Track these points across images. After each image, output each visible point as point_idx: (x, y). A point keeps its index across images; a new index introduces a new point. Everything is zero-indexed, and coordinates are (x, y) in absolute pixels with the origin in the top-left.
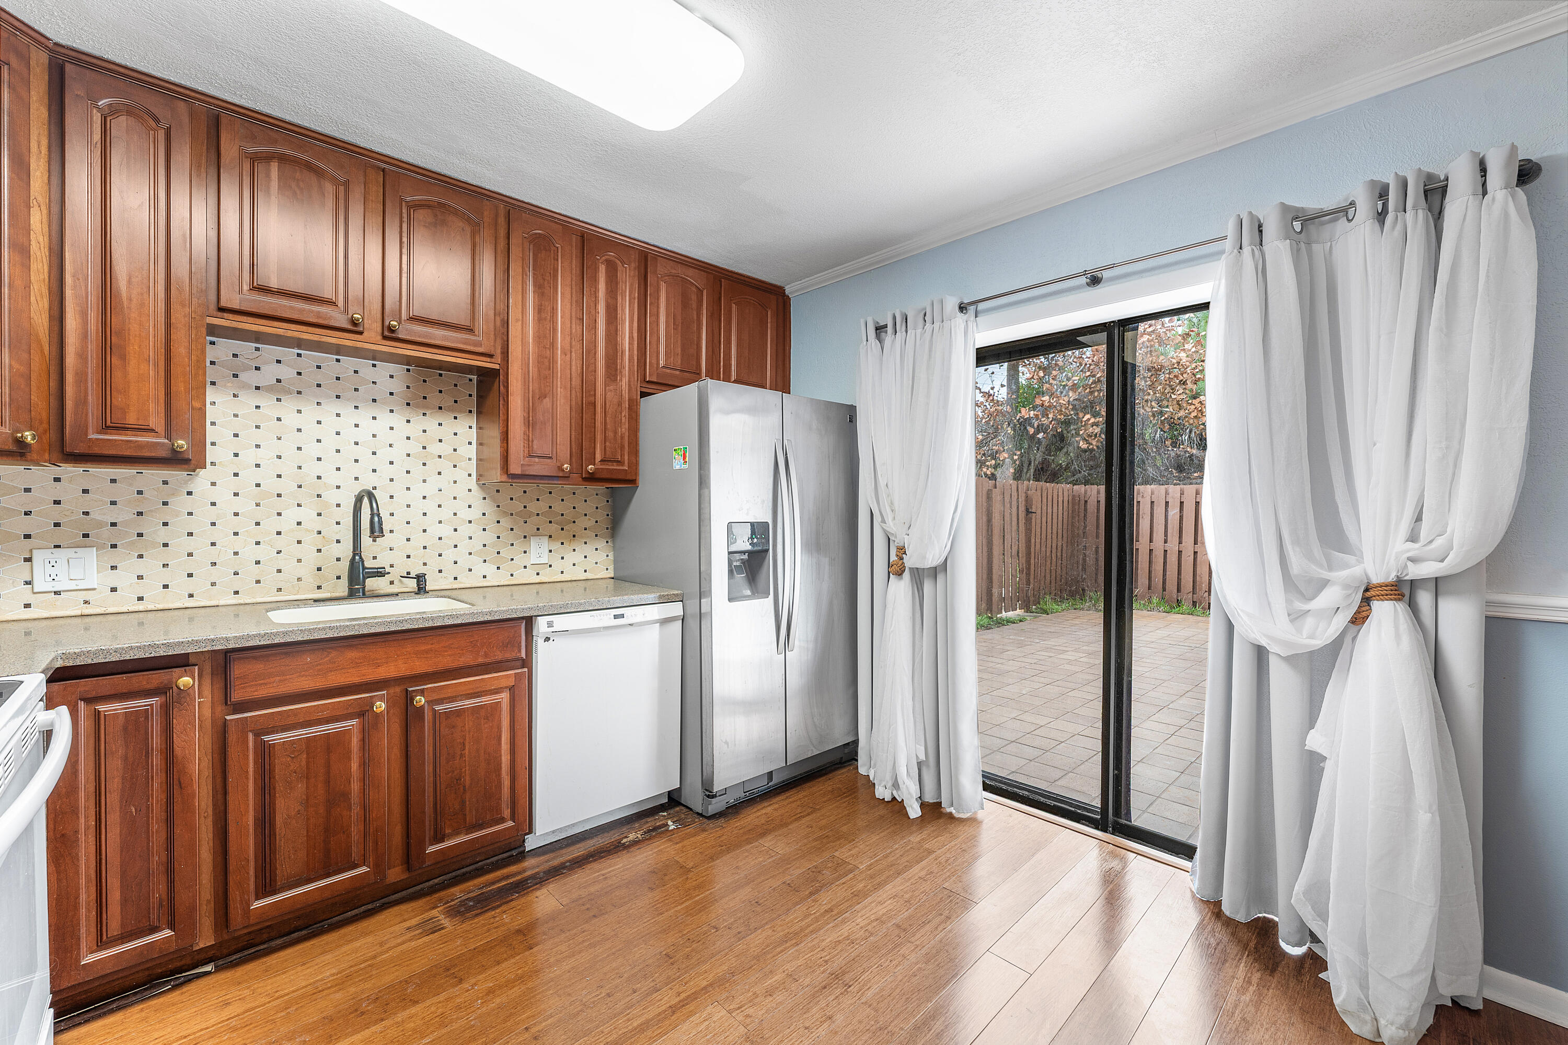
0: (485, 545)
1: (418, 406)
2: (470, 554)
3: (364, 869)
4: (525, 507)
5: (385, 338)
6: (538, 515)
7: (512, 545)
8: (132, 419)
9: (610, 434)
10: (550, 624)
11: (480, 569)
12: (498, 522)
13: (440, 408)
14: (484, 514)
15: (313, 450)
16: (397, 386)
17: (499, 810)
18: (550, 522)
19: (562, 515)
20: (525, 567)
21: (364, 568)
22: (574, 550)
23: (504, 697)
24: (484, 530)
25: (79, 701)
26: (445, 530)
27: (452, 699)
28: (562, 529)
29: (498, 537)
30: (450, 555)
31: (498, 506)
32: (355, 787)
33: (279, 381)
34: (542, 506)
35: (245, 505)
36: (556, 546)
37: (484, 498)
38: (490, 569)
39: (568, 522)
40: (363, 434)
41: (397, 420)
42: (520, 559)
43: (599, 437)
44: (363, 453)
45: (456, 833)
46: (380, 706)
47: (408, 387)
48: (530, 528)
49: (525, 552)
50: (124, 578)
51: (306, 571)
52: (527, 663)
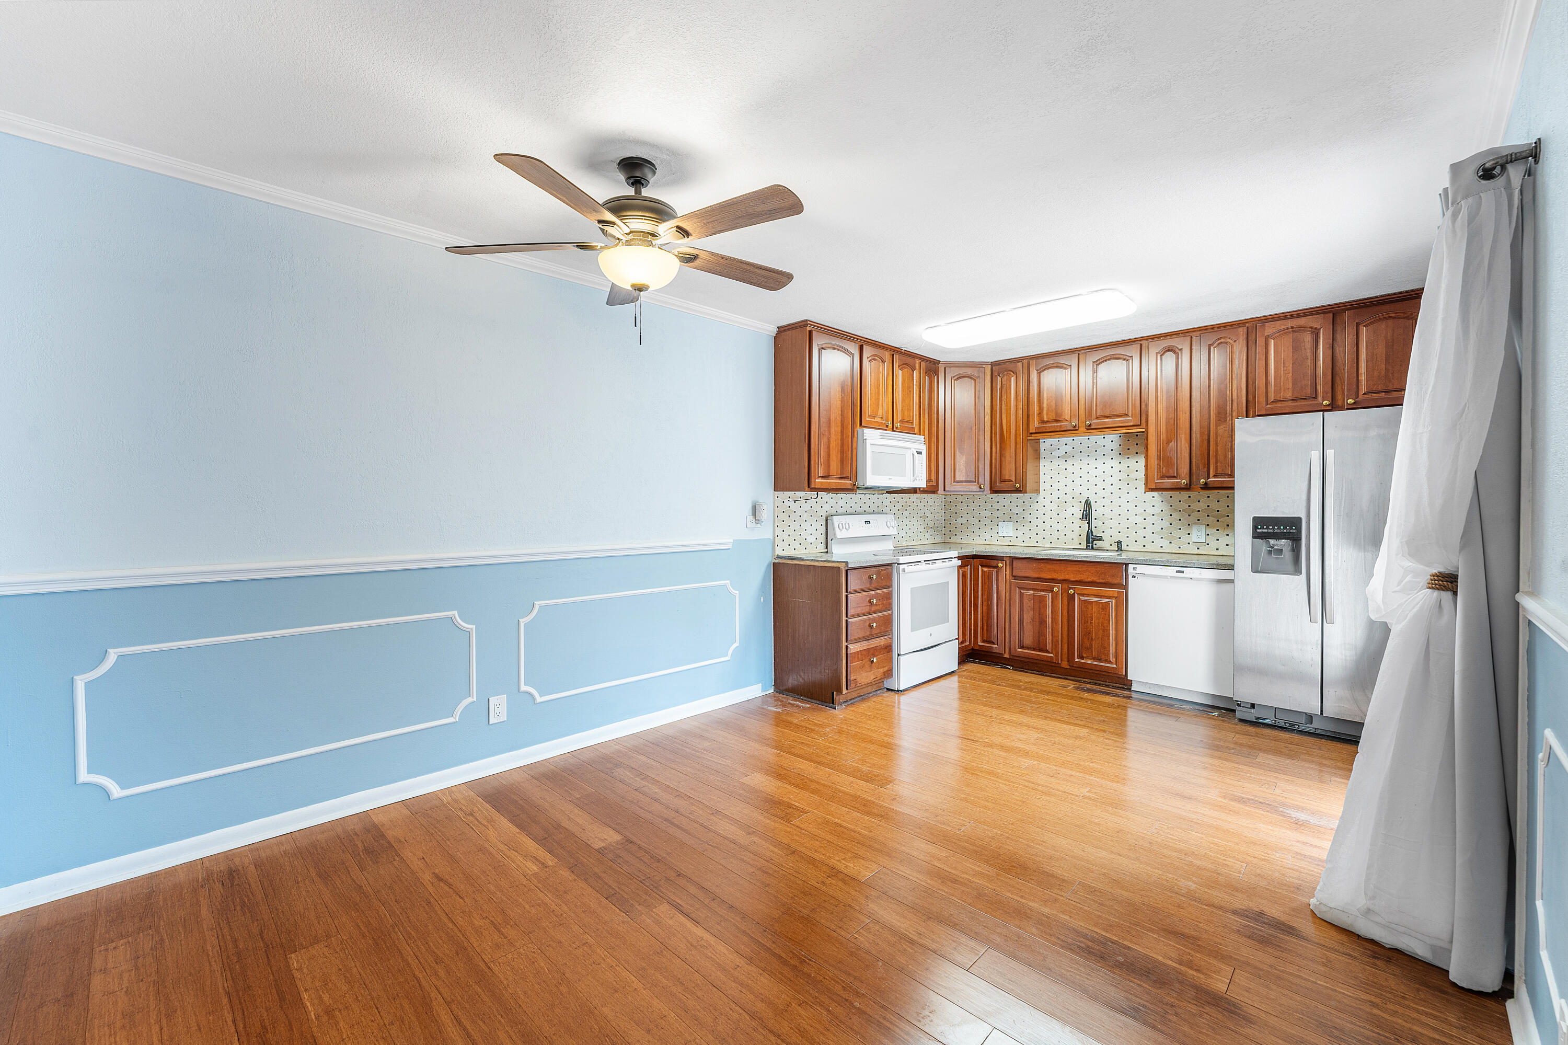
0: (1162, 529)
1: (1125, 454)
2: (1153, 533)
3: (1052, 655)
4: (1189, 506)
5: (1087, 429)
6: (1199, 511)
7: (1180, 529)
8: (1007, 478)
9: (1221, 458)
10: (1135, 569)
11: (1159, 542)
12: (1171, 515)
13: (1137, 453)
14: (1162, 511)
15: (1078, 481)
16: (1115, 446)
17: (1108, 655)
18: (1208, 516)
19: (1218, 511)
20: (1189, 543)
21: (1092, 535)
22: (1228, 535)
23: (1113, 601)
24: (1162, 519)
25: (980, 567)
26: (1139, 519)
27: (1088, 595)
28: (1218, 521)
29: (1171, 524)
30: (1141, 533)
31: (1171, 506)
32: (1049, 620)
33: (1066, 453)
34: (1202, 505)
35: (1054, 506)
36: (1212, 531)
37: (1162, 501)
38: (1165, 543)
39: (1223, 516)
40: (1099, 472)
41: (1114, 463)
42: (1185, 538)
43: (1212, 461)
44: (1099, 481)
45: (1088, 658)
46: (1055, 589)
47: (1120, 445)
48: (1193, 519)
49: (1189, 534)
50: (1019, 533)
51: (1075, 535)
52: (1126, 587)
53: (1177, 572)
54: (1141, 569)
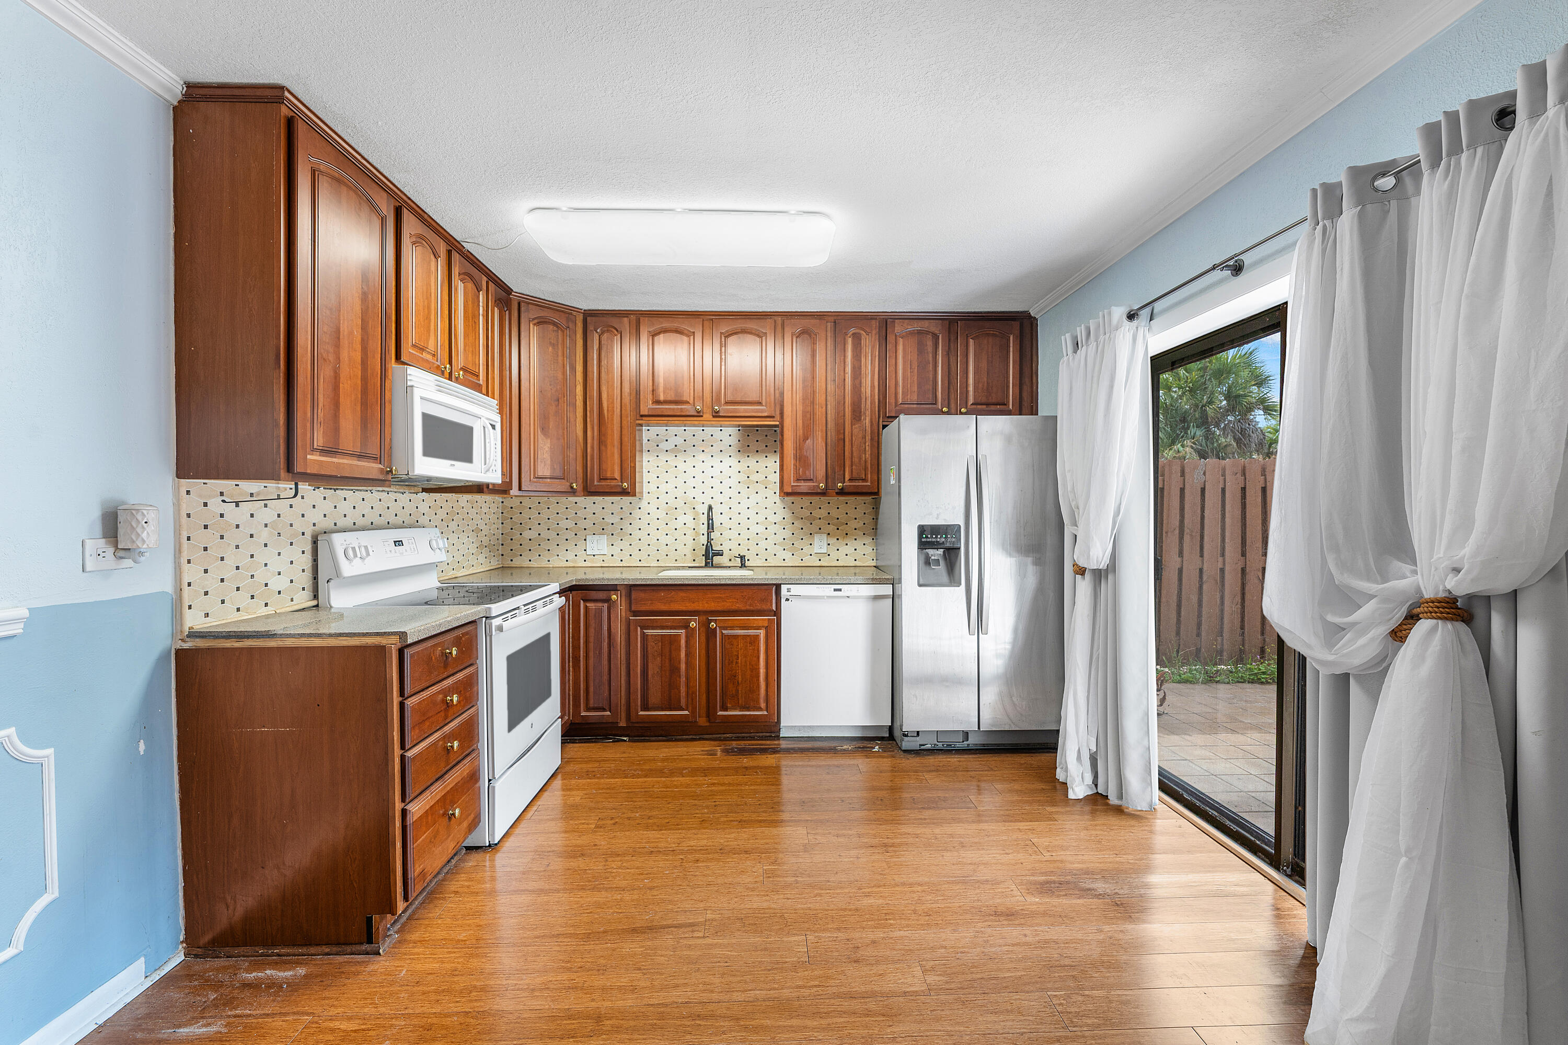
0: (784, 539)
1: (744, 452)
2: (775, 544)
3: (686, 712)
4: (811, 513)
5: (714, 417)
6: (820, 519)
7: (802, 539)
8: (609, 475)
9: (856, 460)
10: (789, 590)
11: (782, 554)
12: (793, 523)
13: (757, 451)
14: (784, 518)
15: (691, 483)
16: (734, 441)
17: (757, 700)
18: (829, 524)
19: (838, 519)
20: (811, 555)
21: (712, 550)
22: (847, 544)
23: (762, 633)
24: (784, 529)
25: (582, 601)
26: (761, 529)
27: (732, 628)
28: (838, 529)
29: (793, 534)
30: (763, 544)
31: (793, 513)
32: (683, 666)
33: (676, 446)
34: (823, 513)
35: (661, 514)
36: (833, 541)
37: (784, 508)
38: (787, 555)
39: (842, 524)
40: (715, 472)
41: (733, 461)
42: (807, 549)
43: (848, 463)
44: (715, 482)
45: (734, 709)
46: (693, 624)
47: (739, 441)
48: (814, 528)
49: (811, 544)
50: (616, 550)
51: (688, 550)
52: (777, 613)
53: (835, 590)
54: (796, 590)
